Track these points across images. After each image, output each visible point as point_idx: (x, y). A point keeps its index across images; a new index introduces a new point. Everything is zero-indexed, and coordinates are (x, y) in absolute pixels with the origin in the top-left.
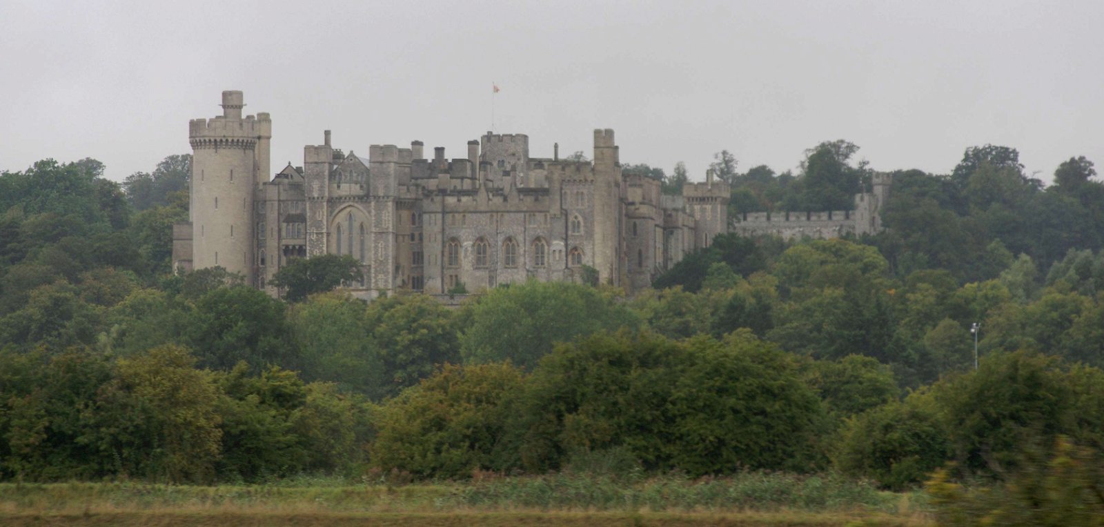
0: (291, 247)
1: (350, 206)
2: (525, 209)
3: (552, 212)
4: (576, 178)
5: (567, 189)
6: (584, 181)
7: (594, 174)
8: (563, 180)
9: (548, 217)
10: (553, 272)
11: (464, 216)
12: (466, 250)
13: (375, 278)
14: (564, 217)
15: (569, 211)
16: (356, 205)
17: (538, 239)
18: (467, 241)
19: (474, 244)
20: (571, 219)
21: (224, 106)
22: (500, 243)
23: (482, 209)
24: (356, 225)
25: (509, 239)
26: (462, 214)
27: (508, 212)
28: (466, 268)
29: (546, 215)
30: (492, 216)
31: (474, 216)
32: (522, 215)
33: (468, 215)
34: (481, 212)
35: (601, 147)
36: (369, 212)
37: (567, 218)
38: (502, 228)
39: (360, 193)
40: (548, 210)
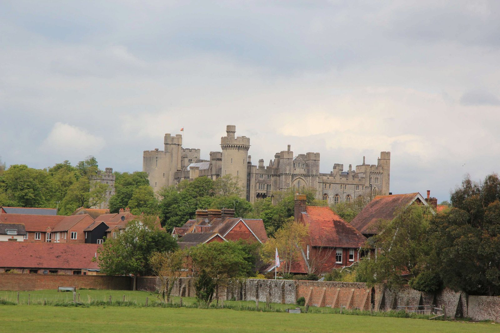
0: (260, 194)
1: (299, 178)
2: (355, 183)
3: (366, 185)
4: (376, 171)
5: (372, 176)
6: (379, 173)
7: (383, 170)
8: (371, 172)
9: (364, 187)
11: (330, 185)
12: (331, 199)
14: (370, 187)
15: (372, 185)
16: (302, 177)
17: (360, 196)
18: (331, 195)
19: (334, 197)
20: (373, 188)
21: (227, 132)
22: (344, 197)
23: (337, 182)
24: (301, 186)
25: (348, 196)
26: (329, 184)
27: (348, 184)
29: (363, 186)
30: (341, 185)
31: (334, 185)
32: (354, 186)
33: (332, 185)
34: (337, 184)
35: (386, 159)
36: (307, 181)
37: (371, 188)
38: (346, 191)
39: (305, 173)
40: (364, 184)
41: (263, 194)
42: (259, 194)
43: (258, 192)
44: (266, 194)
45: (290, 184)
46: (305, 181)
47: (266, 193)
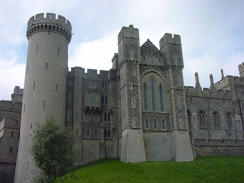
0: (91, 108)
1: (152, 72)
2: (220, 98)
4: (240, 84)
6: (243, 86)
8: (236, 85)
9: (232, 102)
10: (238, 132)
12: (194, 117)
13: (177, 121)
15: (240, 100)
16: (156, 71)
17: (229, 114)
18: (194, 113)
19: (198, 114)
20: (241, 104)
22: (211, 115)
24: (157, 85)
25: (215, 113)
26: (190, 97)
27: (213, 98)
28: (195, 128)
30: (205, 100)
31: (196, 99)
33: (193, 98)
34: (199, 97)
36: (166, 77)
37: (239, 104)
38: (211, 106)
39: (159, 64)
40: (231, 99)
41: (95, 109)
42: (88, 108)
43: (86, 104)
44: (100, 109)
45: (139, 78)
46: (162, 76)
47: (100, 106)
